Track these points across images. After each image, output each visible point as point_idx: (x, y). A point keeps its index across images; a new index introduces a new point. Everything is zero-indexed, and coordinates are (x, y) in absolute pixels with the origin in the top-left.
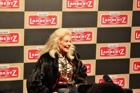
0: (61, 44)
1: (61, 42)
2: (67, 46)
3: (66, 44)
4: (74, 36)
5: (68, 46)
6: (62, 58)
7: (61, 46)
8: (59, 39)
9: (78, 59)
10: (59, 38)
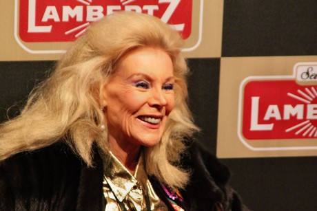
0: (114, 96)
1: (116, 87)
2: (147, 110)
3: (138, 96)
4: (300, 108)
5: (153, 111)
6: (123, 175)
7: (115, 107)
8: (104, 68)
9: (216, 188)
10: (100, 60)
